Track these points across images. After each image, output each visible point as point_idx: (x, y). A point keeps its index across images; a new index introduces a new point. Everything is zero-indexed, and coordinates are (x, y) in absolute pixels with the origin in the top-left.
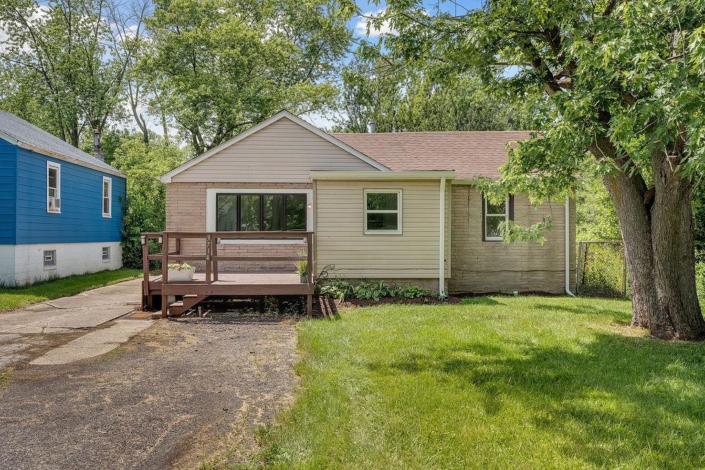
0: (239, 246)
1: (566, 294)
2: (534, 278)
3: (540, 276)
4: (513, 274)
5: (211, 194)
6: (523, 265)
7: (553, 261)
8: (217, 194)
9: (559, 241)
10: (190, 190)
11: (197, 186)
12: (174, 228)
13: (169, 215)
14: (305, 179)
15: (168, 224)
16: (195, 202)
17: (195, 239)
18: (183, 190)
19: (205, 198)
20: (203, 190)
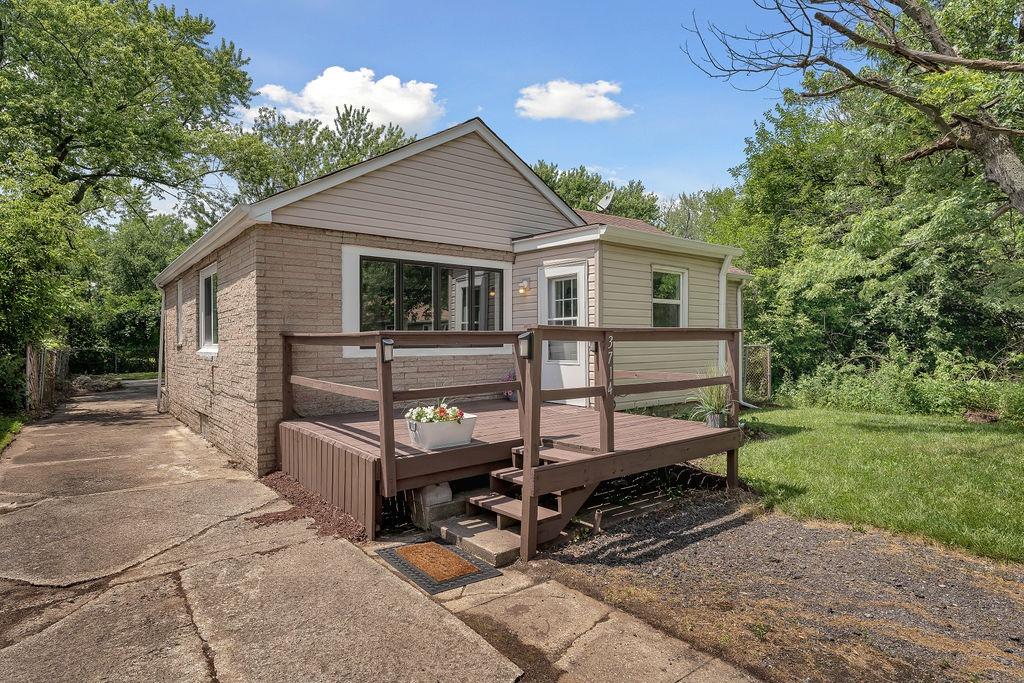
5: (351, 255)
8: (362, 258)
10: (309, 243)
11: (323, 237)
12: (275, 322)
13: (263, 297)
14: (503, 244)
15: (262, 314)
16: (322, 271)
17: (320, 347)
18: (297, 242)
19: (340, 262)
20: (335, 246)
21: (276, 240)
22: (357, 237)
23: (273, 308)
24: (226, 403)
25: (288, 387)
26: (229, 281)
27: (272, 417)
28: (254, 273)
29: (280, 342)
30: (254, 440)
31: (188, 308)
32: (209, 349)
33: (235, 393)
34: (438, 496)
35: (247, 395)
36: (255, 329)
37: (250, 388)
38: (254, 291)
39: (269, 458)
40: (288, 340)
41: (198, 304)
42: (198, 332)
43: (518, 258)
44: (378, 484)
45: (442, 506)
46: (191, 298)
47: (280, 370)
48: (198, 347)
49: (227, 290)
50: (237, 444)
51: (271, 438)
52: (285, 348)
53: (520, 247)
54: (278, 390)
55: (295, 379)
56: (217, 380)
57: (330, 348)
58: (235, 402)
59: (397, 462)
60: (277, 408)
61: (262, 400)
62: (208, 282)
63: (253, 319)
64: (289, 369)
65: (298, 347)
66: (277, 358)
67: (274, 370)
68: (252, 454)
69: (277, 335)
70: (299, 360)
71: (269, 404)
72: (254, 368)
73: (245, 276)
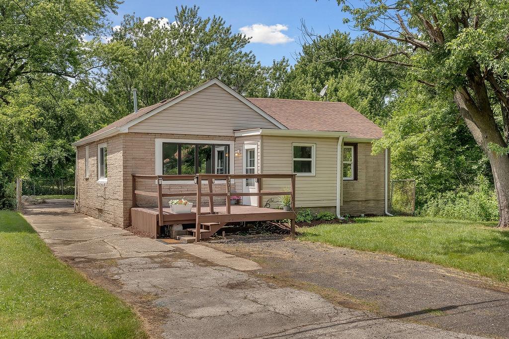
0: (181, 186)
1: (386, 215)
2: (369, 205)
3: (372, 204)
4: (357, 203)
5: (159, 143)
6: (362, 197)
7: (378, 193)
8: (164, 144)
9: (382, 180)
10: (142, 139)
11: (148, 136)
12: (130, 171)
13: (125, 160)
14: (230, 133)
15: (125, 167)
16: (147, 150)
17: (147, 180)
18: (137, 139)
19: (154, 146)
20: (152, 139)
21: (130, 139)
22: (161, 135)
23: (128, 165)
24: (111, 202)
25: (134, 194)
26: (112, 153)
27: (128, 206)
28: (122, 152)
29: (131, 178)
30: (122, 215)
31: (92, 161)
32: (103, 180)
33: (115, 198)
34: (178, 228)
35: (119, 198)
36: (122, 173)
37: (120, 195)
38: (122, 158)
39: (127, 222)
40: (134, 177)
41: (97, 159)
42: (97, 172)
43: (237, 139)
44: (158, 222)
45: (179, 231)
46: (94, 156)
47: (131, 188)
48: (98, 179)
49: (111, 156)
50: (115, 218)
51: (128, 214)
52: (133, 180)
53: (237, 134)
54: (130, 196)
55: (136, 192)
56: (107, 193)
57: (151, 180)
58: (115, 202)
59: (163, 215)
60: (130, 203)
61: (125, 200)
62: (102, 150)
63: (121, 169)
64: (134, 188)
65: (138, 180)
66: (130, 184)
67: (130, 188)
68: (121, 221)
69: (130, 175)
70: (138, 185)
71: (128, 201)
72: (122, 187)
73: (119, 152)
